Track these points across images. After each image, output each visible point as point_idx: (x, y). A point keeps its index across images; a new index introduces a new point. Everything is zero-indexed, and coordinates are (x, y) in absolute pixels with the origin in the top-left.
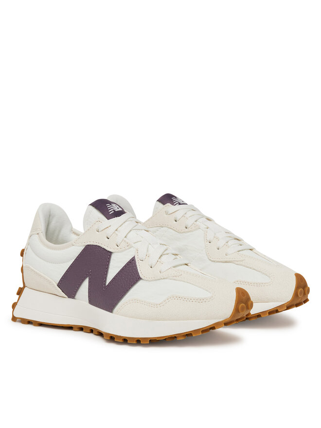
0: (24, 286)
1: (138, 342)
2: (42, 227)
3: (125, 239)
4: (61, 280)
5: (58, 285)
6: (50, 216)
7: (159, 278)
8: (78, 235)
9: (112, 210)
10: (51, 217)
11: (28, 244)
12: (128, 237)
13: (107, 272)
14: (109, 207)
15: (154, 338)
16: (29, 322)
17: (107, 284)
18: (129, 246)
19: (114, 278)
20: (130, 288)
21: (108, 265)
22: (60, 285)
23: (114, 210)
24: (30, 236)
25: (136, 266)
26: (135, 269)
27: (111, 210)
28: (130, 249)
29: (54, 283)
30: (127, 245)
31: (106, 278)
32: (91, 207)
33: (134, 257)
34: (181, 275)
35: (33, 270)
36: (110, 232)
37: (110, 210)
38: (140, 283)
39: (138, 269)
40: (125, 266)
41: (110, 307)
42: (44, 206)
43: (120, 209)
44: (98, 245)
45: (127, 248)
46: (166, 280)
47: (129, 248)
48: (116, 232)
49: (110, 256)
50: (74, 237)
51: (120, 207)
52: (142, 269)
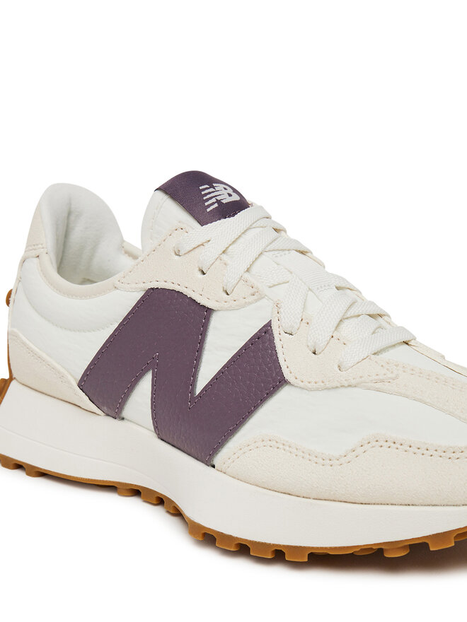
0: (11, 378)
1: (278, 556)
2: (48, 242)
3: (246, 276)
4: (85, 374)
5: (80, 386)
6: (69, 214)
7: (336, 384)
8: (135, 257)
9: (214, 200)
10: (72, 218)
11: (19, 280)
12: (254, 270)
13: (198, 359)
14: (206, 194)
15: (322, 548)
16: (19, 466)
17: (198, 391)
18: (257, 294)
19: (216, 378)
20: (256, 407)
21: (201, 342)
22: (83, 384)
23: (218, 201)
24: (23, 261)
25: (274, 348)
26: (272, 355)
27: (210, 202)
28: (259, 303)
29: (70, 377)
30: (252, 291)
31: (195, 375)
32: (161, 195)
33: (269, 325)
34: (397, 377)
35: (24, 344)
36: (207, 256)
37: (208, 200)
38: (283, 394)
39: (280, 355)
40: (245, 347)
41: (205, 451)
42: (54, 190)
43: (235, 198)
44: (177, 288)
45: (251, 299)
46: (355, 390)
47: (256, 301)
48: (224, 257)
49: (207, 319)
50: (126, 262)
51: (235, 191)
52: (289, 355)
